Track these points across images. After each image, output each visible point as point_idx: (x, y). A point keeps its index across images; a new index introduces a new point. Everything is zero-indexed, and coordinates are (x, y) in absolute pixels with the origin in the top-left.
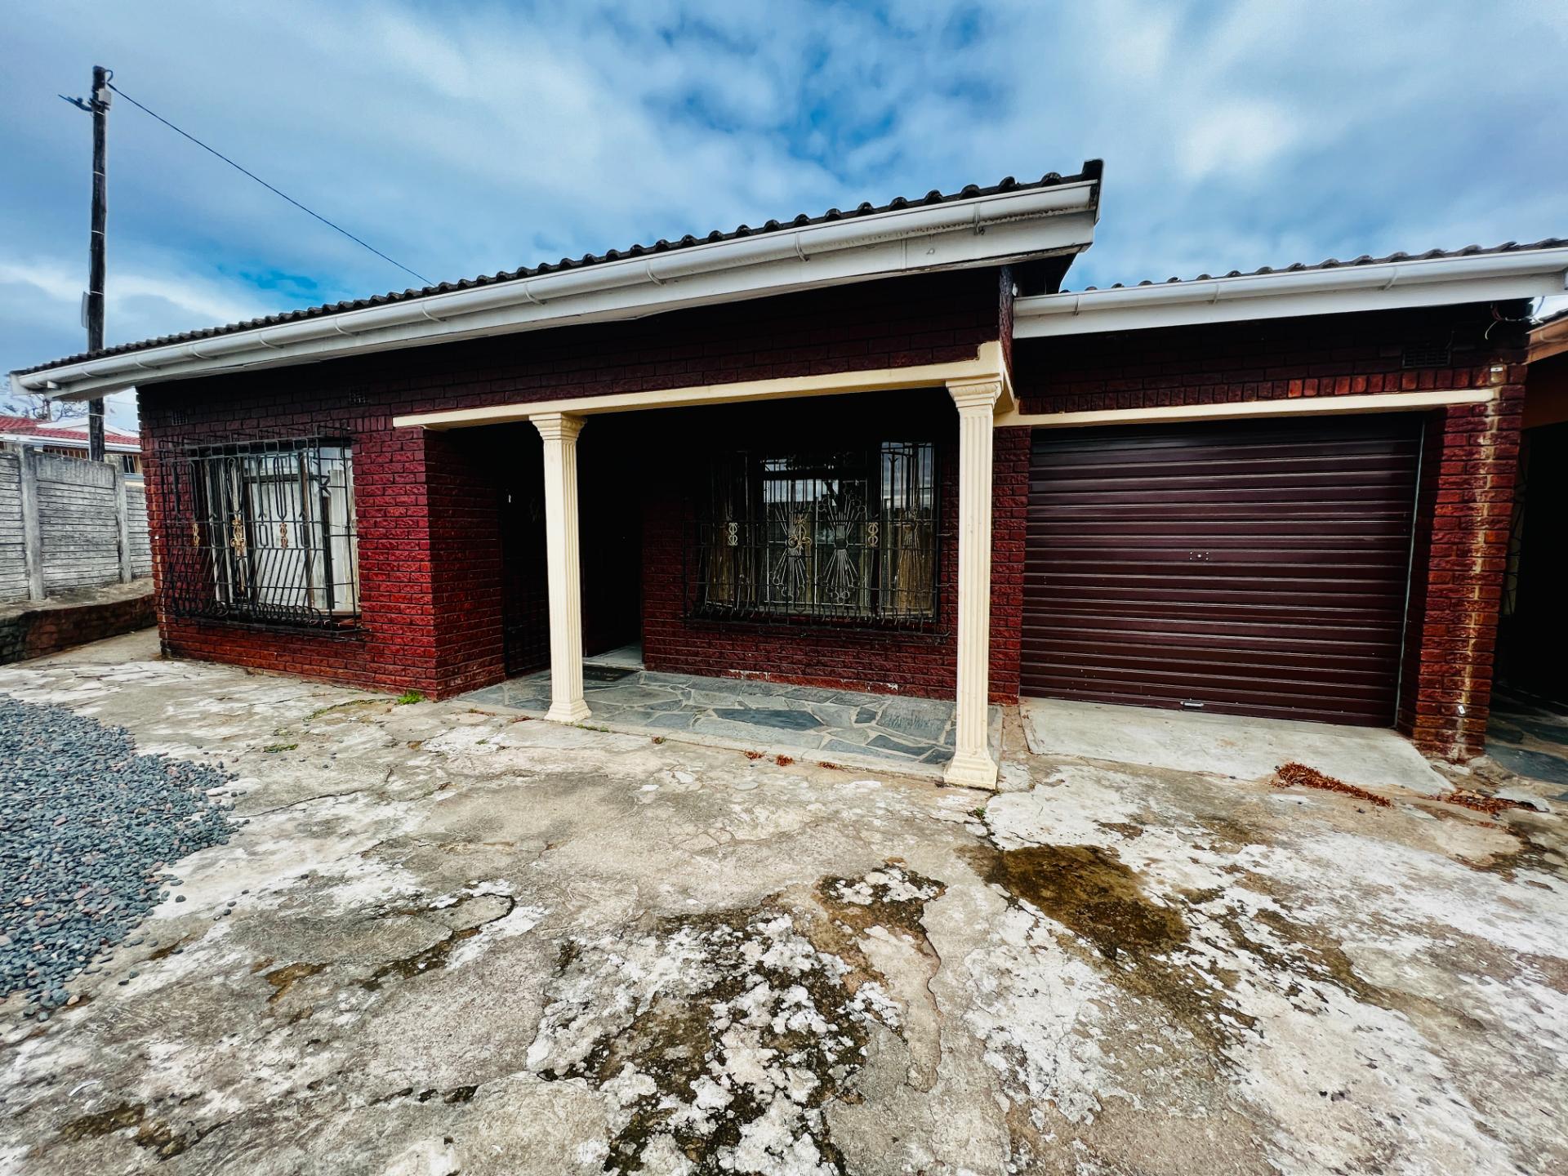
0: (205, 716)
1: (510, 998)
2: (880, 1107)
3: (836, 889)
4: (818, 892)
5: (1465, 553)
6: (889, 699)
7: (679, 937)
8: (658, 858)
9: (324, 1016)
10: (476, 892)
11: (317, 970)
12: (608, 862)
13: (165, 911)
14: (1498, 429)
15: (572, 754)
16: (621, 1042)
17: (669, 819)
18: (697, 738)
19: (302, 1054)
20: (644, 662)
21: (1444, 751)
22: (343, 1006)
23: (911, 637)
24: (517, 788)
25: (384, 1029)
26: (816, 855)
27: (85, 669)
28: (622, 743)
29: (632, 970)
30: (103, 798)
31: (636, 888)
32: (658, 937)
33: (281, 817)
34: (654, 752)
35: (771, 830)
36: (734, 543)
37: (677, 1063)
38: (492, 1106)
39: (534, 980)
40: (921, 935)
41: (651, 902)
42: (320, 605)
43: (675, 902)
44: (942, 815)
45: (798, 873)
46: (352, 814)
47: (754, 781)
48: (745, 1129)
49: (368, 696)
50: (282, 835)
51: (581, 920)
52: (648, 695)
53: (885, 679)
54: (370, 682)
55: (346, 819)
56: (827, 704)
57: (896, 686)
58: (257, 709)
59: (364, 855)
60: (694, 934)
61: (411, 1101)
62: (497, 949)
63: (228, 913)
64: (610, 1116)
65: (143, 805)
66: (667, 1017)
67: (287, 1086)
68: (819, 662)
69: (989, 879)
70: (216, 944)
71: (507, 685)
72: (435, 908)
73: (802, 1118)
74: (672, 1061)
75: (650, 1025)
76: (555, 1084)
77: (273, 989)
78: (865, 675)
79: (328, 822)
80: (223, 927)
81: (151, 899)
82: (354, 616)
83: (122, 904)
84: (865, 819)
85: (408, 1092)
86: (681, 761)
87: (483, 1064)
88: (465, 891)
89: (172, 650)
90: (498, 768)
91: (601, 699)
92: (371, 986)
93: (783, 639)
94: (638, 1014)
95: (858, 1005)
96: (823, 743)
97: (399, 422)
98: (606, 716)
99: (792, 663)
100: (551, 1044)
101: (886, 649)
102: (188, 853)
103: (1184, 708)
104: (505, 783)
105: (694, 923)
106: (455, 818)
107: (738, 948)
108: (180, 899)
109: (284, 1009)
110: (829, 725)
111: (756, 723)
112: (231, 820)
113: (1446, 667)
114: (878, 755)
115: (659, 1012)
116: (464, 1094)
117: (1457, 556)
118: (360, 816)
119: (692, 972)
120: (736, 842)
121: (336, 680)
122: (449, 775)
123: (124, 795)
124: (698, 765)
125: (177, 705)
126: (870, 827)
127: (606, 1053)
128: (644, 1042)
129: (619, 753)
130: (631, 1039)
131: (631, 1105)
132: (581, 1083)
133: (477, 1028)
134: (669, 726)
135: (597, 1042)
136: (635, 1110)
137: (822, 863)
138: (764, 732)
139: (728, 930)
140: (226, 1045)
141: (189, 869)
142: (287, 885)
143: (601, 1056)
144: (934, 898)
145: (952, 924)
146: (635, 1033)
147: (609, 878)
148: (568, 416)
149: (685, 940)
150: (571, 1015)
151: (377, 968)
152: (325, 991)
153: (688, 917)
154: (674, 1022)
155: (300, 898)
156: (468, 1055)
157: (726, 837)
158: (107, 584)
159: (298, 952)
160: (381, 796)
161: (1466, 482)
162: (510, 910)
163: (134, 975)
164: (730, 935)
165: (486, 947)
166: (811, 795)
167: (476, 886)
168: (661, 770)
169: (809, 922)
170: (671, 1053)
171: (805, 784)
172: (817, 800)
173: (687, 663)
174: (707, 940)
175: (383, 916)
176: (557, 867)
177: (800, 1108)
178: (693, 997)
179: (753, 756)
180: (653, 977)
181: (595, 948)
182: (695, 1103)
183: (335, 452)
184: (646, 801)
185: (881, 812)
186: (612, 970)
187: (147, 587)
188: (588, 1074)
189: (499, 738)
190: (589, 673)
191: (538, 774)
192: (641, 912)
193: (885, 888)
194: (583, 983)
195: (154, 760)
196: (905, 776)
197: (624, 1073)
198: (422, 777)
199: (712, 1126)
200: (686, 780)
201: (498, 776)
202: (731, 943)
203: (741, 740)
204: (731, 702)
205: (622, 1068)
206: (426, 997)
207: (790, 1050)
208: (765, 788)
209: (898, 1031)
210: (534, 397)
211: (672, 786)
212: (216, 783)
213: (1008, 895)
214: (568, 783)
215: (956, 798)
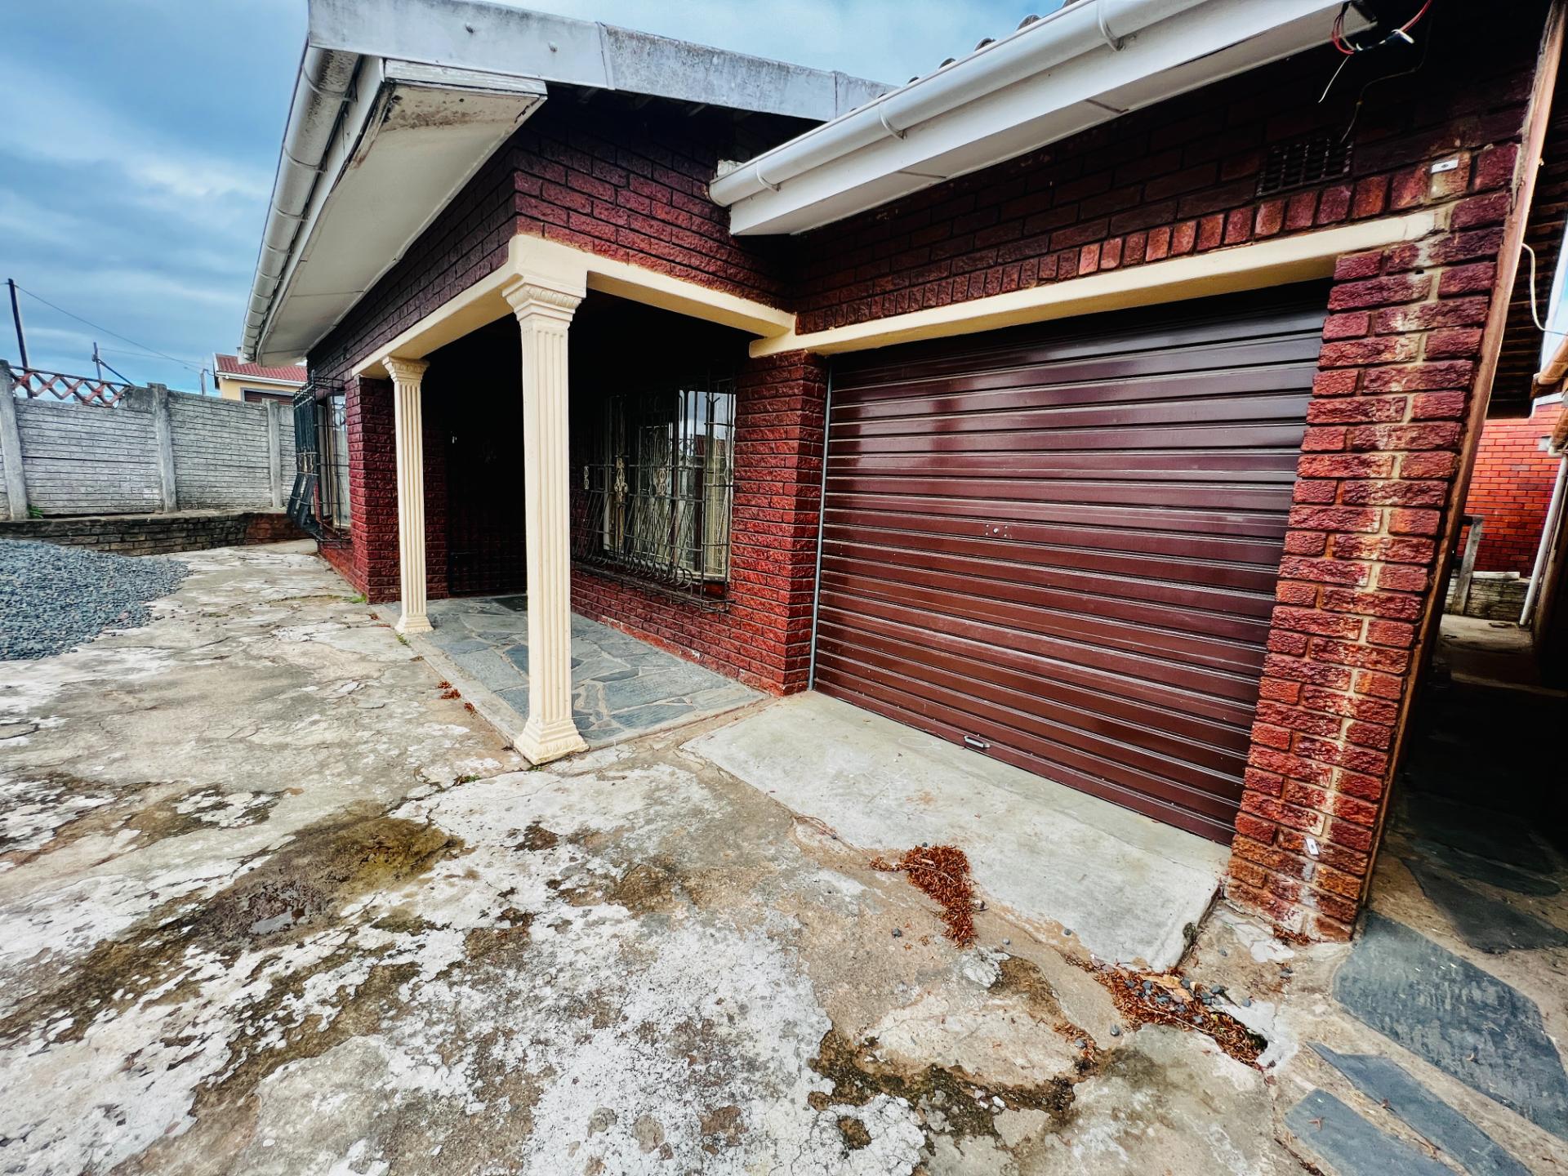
3: (195, 795)
5: (1347, 552)
15: (335, 654)
18: (440, 663)
21: (1275, 913)
27: (257, 554)
28: (392, 655)
35: (287, 740)
44: (435, 771)
49: (347, 594)
53: (689, 645)
54: (355, 583)
57: (698, 655)
68: (652, 619)
69: (302, 832)
78: (678, 637)
82: (349, 530)
86: (384, 676)
98: (438, 633)
99: (637, 616)
103: (967, 746)
113: (1291, 764)
117: (1334, 554)
124: (386, 682)
129: (364, 661)
137: (245, 775)
157: (244, 735)
168: (349, 678)
179: (443, 686)
184: (283, 697)
196: (498, 732)
211: (325, 692)
213: (274, 848)
215: (490, 762)
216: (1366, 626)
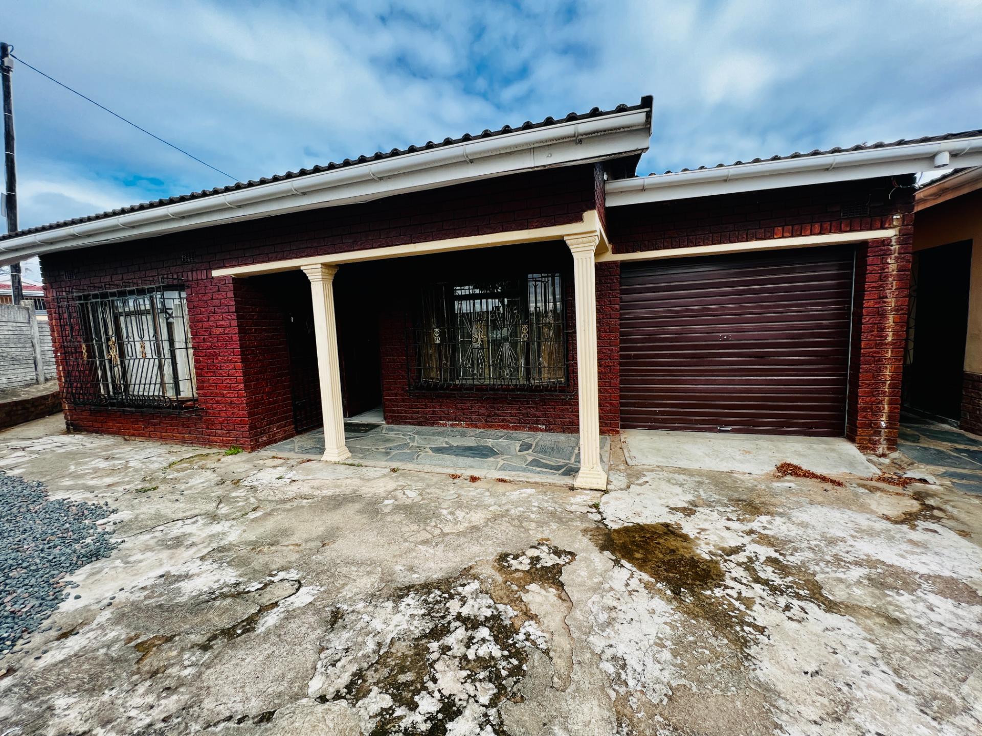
0: (96, 470)
1: (298, 649)
2: (535, 704)
3: (507, 561)
4: (496, 564)
5: (882, 329)
6: (540, 435)
7: (408, 600)
8: (394, 547)
9: (173, 671)
10: (276, 579)
11: (170, 639)
12: (362, 552)
13: (68, 606)
14: (899, 254)
15: (339, 482)
16: (370, 673)
17: (401, 522)
18: (419, 467)
19: (159, 697)
20: (385, 419)
21: (874, 450)
22: (186, 663)
23: (552, 395)
24: (303, 507)
25: (213, 677)
26: (495, 540)
27: (14, 443)
28: (371, 473)
29: (377, 624)
30: (25, 531)
31: (380, 569)
32: (394, 601)
33: (146, 537)
34: (392, 478)
35: (466, 525)
36: (438, 342)
37: (406, 685)
38: (285, 723)
39: (313, 636)
40: (561, 588)
41: (389, 578)
42: (170, 394)
43: (405, 577)
44: (573, 508)
45: (484, 552)
46: (194, 531)
47: (455, 493)
48: (449, 726)
49: (206, 451)
50: (147, 548)
51: (344, 593)
52: (388, 440)
53: (537, 423)
54: (207, 442)
55: (190, 534)
56: (501, 440)
57: (544, 427)
58: (131, 464)
59: (202, 558)
60: (417, 597)
61: (232, 724)
62: (289, 616)
63: (110, 604)
64: (362, 724)
65: (53, 534)
66: (399, 654)
67: (148, 720)
68: (495, 414)
69: (603, 548)
70: (101, 627)
71: (297, 439)
72: (249, 592)
73: (485, 715)
74: (403, 683)
75: (389, 660)
76: (327, 705)
77: (140, 654)
78: (525, 420)
79: (178, 538)
80: (107, 614)
81: (58, 598)
82: (193, 400)
83: (37, 603)
84: (525, 514)
85: (229, 718)
86: (409, 483)
87: (280, 695)
88: (268, 578)
89: (73, 427)
90: (290, 495)
91: (358, 444)
92: (205, 648)
93: (473, 400)
94: (381, 653)
95: (521, 637)
96: (499, 466)
97: (216, 273)
98: (361, 456)
99: (478, 415)
100: (324, 678)
101: (536, 404)
102: (83, 565)
103: (720, 431)
104: (295, 504)
105: (417, 590)
106: (262, 530)
107: (445, 604)
108: (77, 597)
109: (147, 668)
110: (502, 454)
111: (456, 455)
112: (112, 541)
113: (874, 399)
114: (533, 472)
115: (394, 651)
116: (266, 717)
117: (878, 331)
118: (200, 533)
119: (416, 623)
120: (444, 535)
121: (184, 442)
122: (259, 500)
123: (39, 528)
124: (420, 485)
125: (77, 464)
126: (528, 519)
127: (360, 681)
128: (385, 672)
129: (369, 480)
130: (376, 670)
131: (376, 715)
132: (344, 703)
133: (276, 671)
134: (401, 461)
135: (354, 675)
136: (379, 718)
137: (498, 545)
138: (462, 461)
139: (439, 593)
140: (107, 696)
141: (83, 576)
142: (149, 583)
143: (356, 684)
144: (569, 563)
145: (580, 579)
146: (379, 667)
147: (362, 563)
148: (326, 266)
149: (411, 602)
150: (337, 657)
151: (209, 635)
152: (175, 653)
153: (413, 586)
154: (404, 657)
155: (159, 590)
156: (270, 690)
157: (437, 532)
158: (28, 385)
159: (156, 628)
160: (214, 518)
161: (881, 286)
162: (298, 590)
163: (45, 652)
164: (440, 596)
165: (282, 615)
166: (491, 501)
167: (276, 575)
168: (396, 490)
169: (490, 584)
170: (402, 678)
171: (487, 494)
172: (495, 504)
173: (412, 418)
174: (425, 600)
175: (214, 599)
176: (329, 558)
177: (484, 708)
178: (416, 639)
179: (455, 477)
180: (391, 628)
181: (353, 611)
182: (417, 710)
183: (175, 294)
184: (387, 511)
185: (535, 509)
186: (364, 625)
187: (53, 387)
188: (348, 696)
189: (292, 475)
190: (349, 428)
191: (317, 497)
192: (383, 585)
193: (538, 559)
194: (345, 635)
195: (60, 503)
196: (550, 484)
197: (372, 694)
198: (241, 504)
199: (429, 725)
200: (413, 495)
201: (291, 500)
202: (441, 602)
203: (447, 467)
204: (441, 442)
205: (370, 691)
206: (243, 652)
207: (478, 670)
208: (463, 498)
209: (546, 652)
210: (303, 254)
211: (403, 500)
212: (103, 516)
213: (614, 558)
214: (337, 502)
215: (582, 497)
216: (890, 352)
